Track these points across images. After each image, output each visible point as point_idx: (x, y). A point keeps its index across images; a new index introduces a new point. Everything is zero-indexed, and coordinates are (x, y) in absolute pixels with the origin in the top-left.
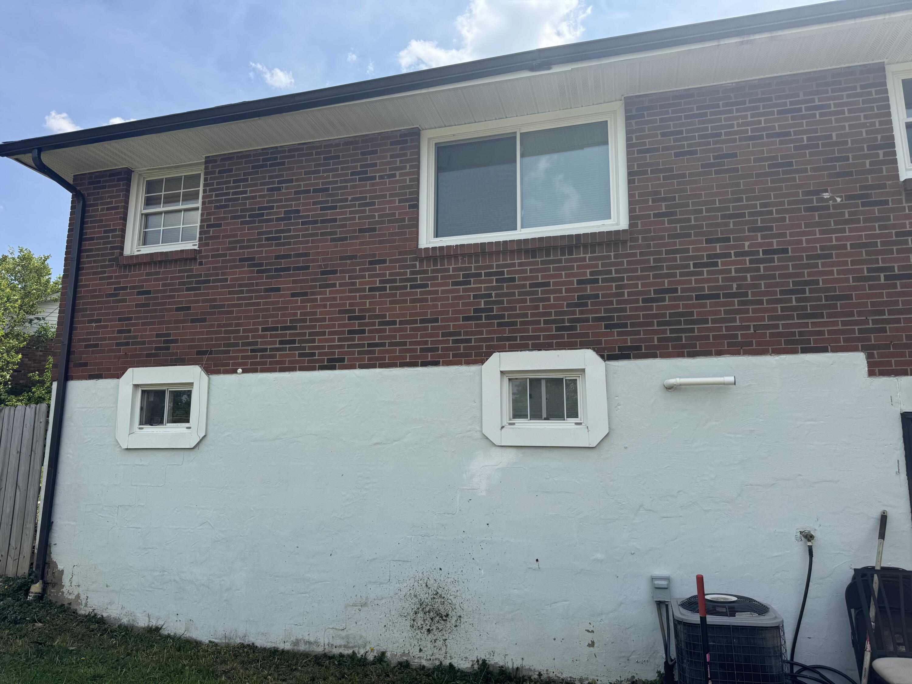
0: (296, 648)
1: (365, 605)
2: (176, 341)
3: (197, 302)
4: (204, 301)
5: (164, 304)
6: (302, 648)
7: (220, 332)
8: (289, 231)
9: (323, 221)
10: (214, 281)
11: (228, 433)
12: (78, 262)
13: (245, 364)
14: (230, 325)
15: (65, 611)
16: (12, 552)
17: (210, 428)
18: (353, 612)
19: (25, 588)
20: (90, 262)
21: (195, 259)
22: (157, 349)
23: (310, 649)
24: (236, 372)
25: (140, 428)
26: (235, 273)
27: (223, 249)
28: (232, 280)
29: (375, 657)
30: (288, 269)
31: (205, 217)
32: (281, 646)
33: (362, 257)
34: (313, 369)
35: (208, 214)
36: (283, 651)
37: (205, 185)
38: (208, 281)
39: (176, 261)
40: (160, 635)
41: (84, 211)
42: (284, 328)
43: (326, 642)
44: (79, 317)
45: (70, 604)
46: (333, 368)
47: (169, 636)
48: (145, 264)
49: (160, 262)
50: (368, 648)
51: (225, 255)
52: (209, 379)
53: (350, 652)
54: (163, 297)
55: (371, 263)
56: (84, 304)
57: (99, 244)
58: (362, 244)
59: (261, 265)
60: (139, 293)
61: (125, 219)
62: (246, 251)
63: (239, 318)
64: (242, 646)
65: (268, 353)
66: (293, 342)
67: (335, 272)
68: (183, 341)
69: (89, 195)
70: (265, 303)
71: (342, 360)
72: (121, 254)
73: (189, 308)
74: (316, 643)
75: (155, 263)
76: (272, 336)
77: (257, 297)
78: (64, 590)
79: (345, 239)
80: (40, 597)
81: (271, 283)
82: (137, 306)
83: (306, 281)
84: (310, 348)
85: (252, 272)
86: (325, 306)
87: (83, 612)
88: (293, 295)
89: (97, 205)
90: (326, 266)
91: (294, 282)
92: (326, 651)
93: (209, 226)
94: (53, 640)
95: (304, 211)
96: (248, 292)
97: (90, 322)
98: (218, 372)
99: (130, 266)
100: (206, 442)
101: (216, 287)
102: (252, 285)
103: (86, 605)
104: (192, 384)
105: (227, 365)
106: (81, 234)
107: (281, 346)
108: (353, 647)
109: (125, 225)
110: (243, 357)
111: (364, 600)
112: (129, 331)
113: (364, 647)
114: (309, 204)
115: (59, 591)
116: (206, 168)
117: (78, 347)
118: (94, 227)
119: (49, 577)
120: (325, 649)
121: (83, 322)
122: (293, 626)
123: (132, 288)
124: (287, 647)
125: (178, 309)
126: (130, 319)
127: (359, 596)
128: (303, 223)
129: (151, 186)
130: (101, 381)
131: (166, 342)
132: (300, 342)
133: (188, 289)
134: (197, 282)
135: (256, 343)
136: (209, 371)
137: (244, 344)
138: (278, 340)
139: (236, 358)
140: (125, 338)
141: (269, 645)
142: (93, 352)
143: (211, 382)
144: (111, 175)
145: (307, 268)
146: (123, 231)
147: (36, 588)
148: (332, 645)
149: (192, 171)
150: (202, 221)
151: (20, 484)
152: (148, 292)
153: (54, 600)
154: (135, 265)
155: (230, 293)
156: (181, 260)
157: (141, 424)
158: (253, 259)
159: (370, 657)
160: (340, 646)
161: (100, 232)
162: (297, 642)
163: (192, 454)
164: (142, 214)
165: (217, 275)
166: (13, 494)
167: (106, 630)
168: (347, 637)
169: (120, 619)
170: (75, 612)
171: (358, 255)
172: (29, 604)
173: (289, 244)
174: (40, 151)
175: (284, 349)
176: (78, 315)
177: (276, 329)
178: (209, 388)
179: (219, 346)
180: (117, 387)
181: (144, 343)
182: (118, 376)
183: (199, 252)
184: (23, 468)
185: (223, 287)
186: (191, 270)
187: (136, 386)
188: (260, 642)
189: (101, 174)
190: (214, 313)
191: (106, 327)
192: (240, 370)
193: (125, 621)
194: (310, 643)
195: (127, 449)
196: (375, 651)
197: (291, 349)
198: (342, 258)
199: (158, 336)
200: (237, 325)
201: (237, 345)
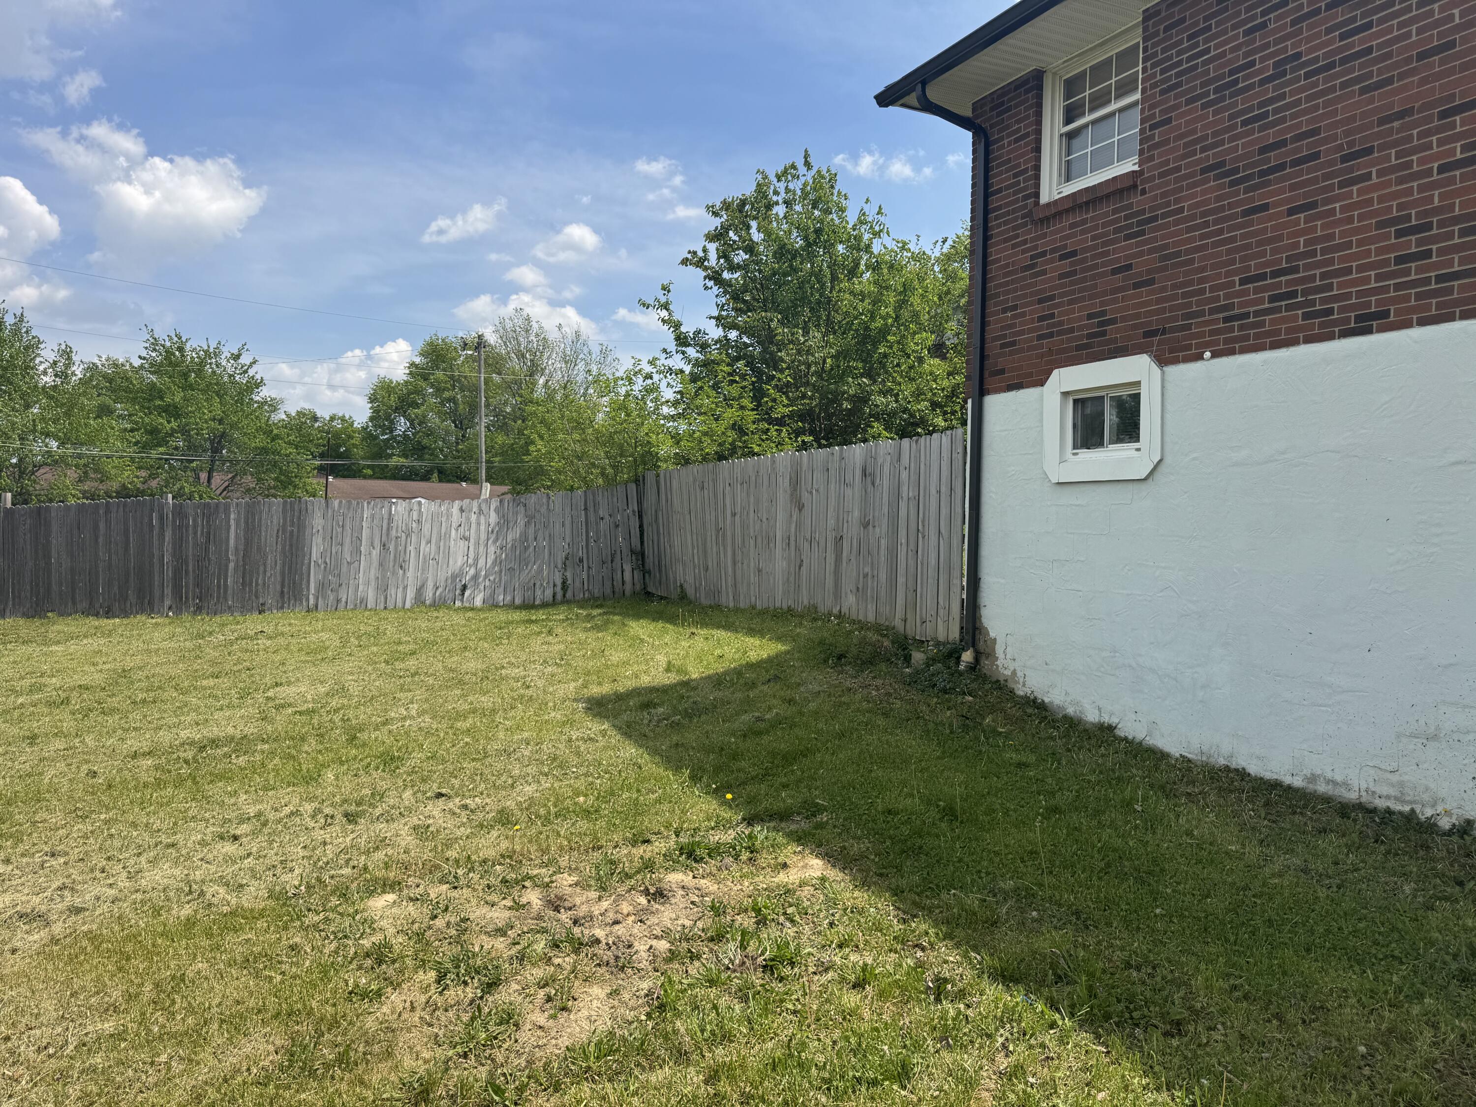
0: (1311, 786)
1: (1435, 737)
2: (1113, 321)
3: (1141, 254)
4: (1151, 251)
5: (1096, 266)
6: (1322, 788)
7: (1174, 297)
8: (1283, 96)
9: (1343, 61)
10: (1164, 216)
11: (1195, 455)
12: (986, 228)
13: (1216, 343)
14: (1190, 283)
15: (1000, 689)
16: (941, 612)
17: (1168, 448)
18: (1412, 747)
19: (954, 654)
20: (999, 226)
21: (1135, 186)
22: (1090, 336)
23: (1336, 793)
24: (1203, 358)
25: (1074, 454)
26: (1194, 196)
27: (1175, 160)
28: (1190, 207)
29: (1454, 825)
30: (1281, 167)
31: (1147, 113)
32: (1287, 780)
33: (1424, 107)
34: (1330, 337)
35: (1152, 107)
36: (1289, 787)
37: (1145, 60)
38: (1155, 219)
39: (1108, 196)
40: (1114, 736)
41: (987, 153)
42: (1275, 274)
43: (1364, 786)
44: (991, 308)
45: (1006, 681)
46: (1367, 331)
47: (1126, 739)
48: (1067, 211)
49: (1087, 203)
50: (1440, 809)
51: (1178, 169)
52: (1163, 373)
53: (1407, 809)
54: (1094, 257)
55: (1443, 115)
56: (997, 286)
57: (1008, 196)
58: (1423, 81)
59: (1236, 170)
60: (1062, 257)
61: (1038, 150)
62: (1210, 153)
63: (1203, 269)
64: (1227, 769)
65: (1251, 320)
66: (1293, 294)
67: (1369, 151)
68: (1124, 319)
69: (992, 126)
70: (1244, 236)
71: (1385, 314)
72: (1037, 203)
73: (1129, 267)
74: (1346, 785)
75: (1080, 206)
76: (1257, 291)
77: (1231, 229)
78: (998, 663)
79: (1390, 81)
80: (974, 667)
81: (1252, 199)
82: (1061, 276)
83: (1315, 181)
84: (1323, 301)
85: (1221, 187)
86: (1350, 220)
87: (1022, 693)
88: (1291, 212)
89: (1002, 139)
90: (1351, 144)
91: (1293, 188)
92: (1363, 800)
93: (1153, 127)
94: (984, 718)
95: (1310, 50)
96: (1216, 222)
97: (1004, 311)
98: (1175, 361)
99: (1047, 219)
100: (1162, 468)
101: (1167, 226)
102: (1222, 209)
103: (1024, 685)
104: (1138, 383)
105: (1188, 347)
106: (987, 186)
107: (1272, 305)
108: (1411, 802)
109: (1038, 159)
110: (1212, 333)
111: (1432, 729)
112: (1052, 316)
113: (1433, 806)
114: (1318, 35)
115: (993, 664)
116: (1145, 30)
117: (994, 348)
118: (1001, 173)
119: (981, 646)
120: (1360, 796)
121: (996, 313)
122: (1306, 753)
123: (1053, 251)
124: (1298, 782)
125: (1114, 272)
126: (1052, 298)
127: (1421, 722)
128: (1307, 76)
129: (1072, 86)
130: (1022, 391)
131: (1102, 324)
132: (1305, 293)
133: (1128, 237)
134: (1139, 223)
135: (1231, 307)
136: (1162, 361)
137: (1212, 311)
138: (1266, 295)
139: (1201, 335)
140: (1049, 326)
141: (1268, 775)
142: (1011, 353)
143: (1166, 377)
144: (1016, 89)
145: (1316, 156)
146: (1037, 168)
147: (967, 656)
148: (1374, 793)
149: (1126, 42)
150: (1143, 121)
151: (943, 530)
152: (1074, 253)
153: (988, 673)
154: (1054, 216)
155: (1189, 230)
156: (1114, 193)
157: (1075, 447)
158: (1222, 164)
159: (1445, 823)
160: (1388, 797)
161: (1008, 179)
162: (1313, 778)
163: (1143, 486)
164: (1061, 135)
165: (1168, 204)
166: (936, 544)
167: (1046, 717)
168: (1401, 784)
169: (1065, 709)
170: (1012, 691)
171: (1417, 105)
172: (961, 674)
173: (1283, 120)
174: (924, 84)
175: (1278, 310)
176: (990, 303)
177: (1263, 277)
178: (1163, 387)
179: (1175, 319)
180: (1042, 396)
181: (1072, 330)
182: (1042, 383)
183: (1140, 173)
184: (945, 511)
185: (1177, 223)
186: (1130, 206)
187: (1065, 394)
188: (1254, 769)
189: (1004, 91)
190: (1165, 269)
191: (1023, 314)
192: (1207, 354)
193: (1071, 711)
194: (1335, 783)
195: (1058, 483)
196: (1454, 817)
197: (1289, 308)
198: (1382, 122)
199: (1090, 317)
200: (1202, 281)
201: (1201, 313)
